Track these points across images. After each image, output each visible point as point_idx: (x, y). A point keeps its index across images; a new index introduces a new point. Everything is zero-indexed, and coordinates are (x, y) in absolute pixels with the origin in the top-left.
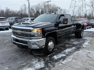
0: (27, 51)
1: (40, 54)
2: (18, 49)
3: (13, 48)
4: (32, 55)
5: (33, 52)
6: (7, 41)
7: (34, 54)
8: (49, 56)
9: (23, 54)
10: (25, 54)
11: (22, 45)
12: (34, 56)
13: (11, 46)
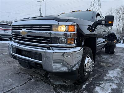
0: (38, 73)
1: (65, 82)
2: (21, 69)
3: (12, 67)
4: (49, 83)
5: (49, 75)
6: (5, 54)
7: (52, 80)
8: (84, 86)
9: (30, 79)
10: (32, 80)
11: (29, 61)
12: (53, 87)
13: (10, 62)
